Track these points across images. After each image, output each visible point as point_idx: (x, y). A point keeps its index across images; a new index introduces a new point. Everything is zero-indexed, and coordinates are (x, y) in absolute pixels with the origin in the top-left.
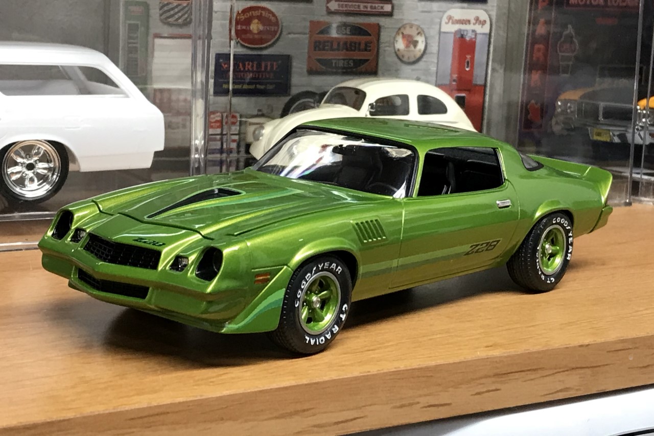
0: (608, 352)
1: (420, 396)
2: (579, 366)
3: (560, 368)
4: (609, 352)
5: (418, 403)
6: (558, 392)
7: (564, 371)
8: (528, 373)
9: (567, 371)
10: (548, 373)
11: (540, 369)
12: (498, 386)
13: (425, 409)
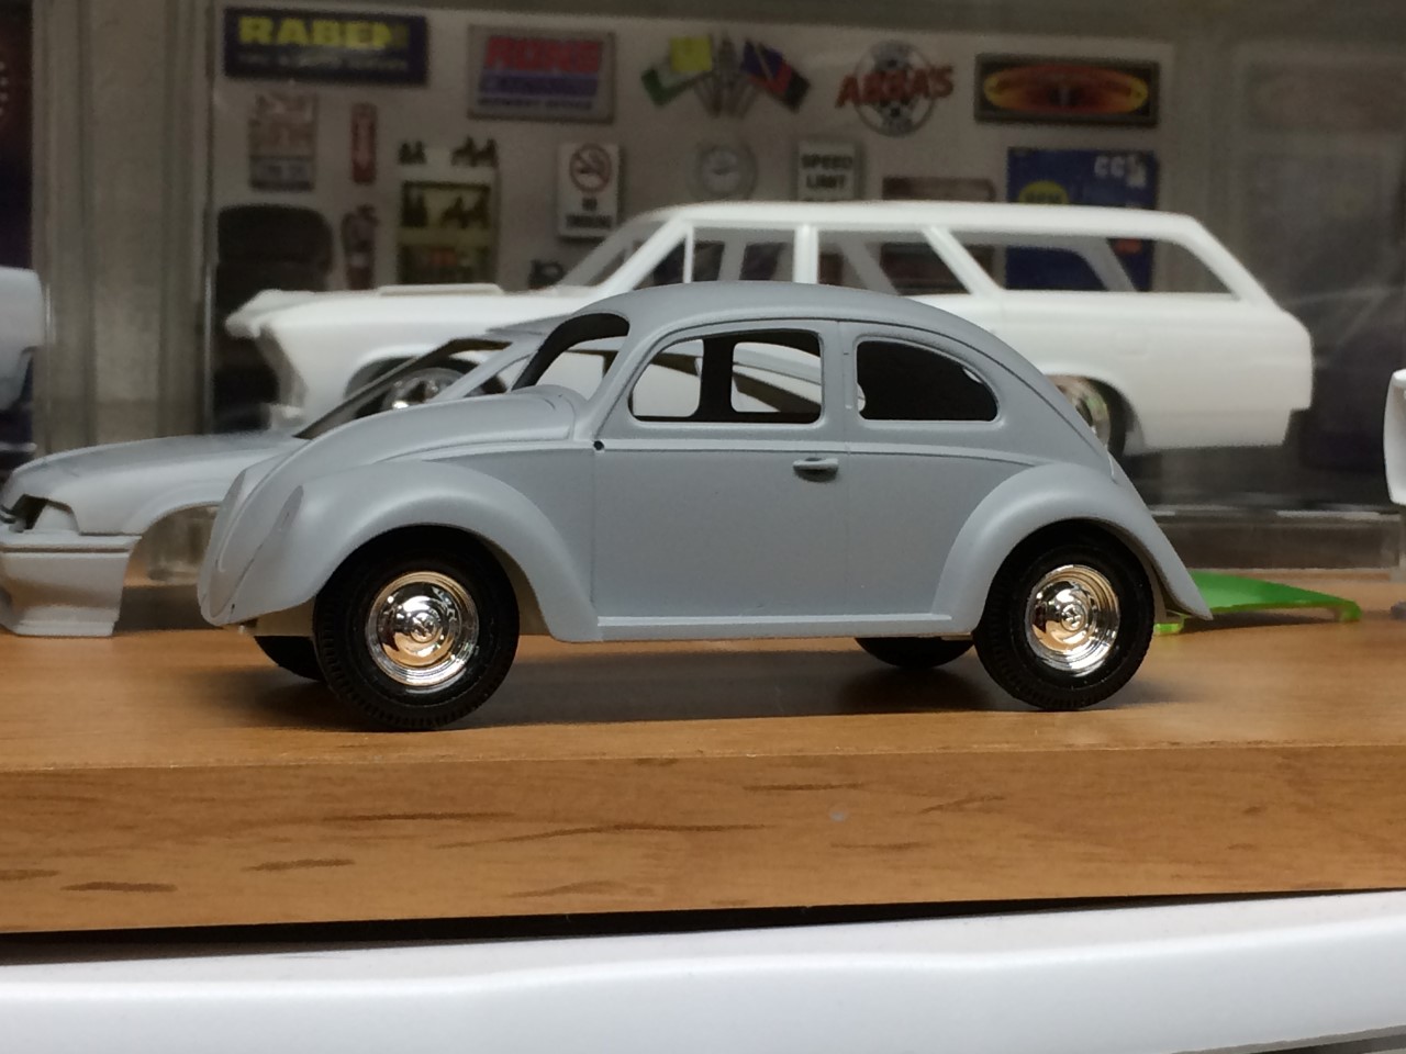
0: (746, 788)
1: (59, 853)
2: (639, 820)
3: (567, 820)
4: (755, 789)
5: (53, 873)
6: (566, 889)
7: (585, 831)
8: (453, 822)
9: (599, 830)
10: (524, 829)
11: (493, 815)
12: (343, 851)
13: (78, 893)
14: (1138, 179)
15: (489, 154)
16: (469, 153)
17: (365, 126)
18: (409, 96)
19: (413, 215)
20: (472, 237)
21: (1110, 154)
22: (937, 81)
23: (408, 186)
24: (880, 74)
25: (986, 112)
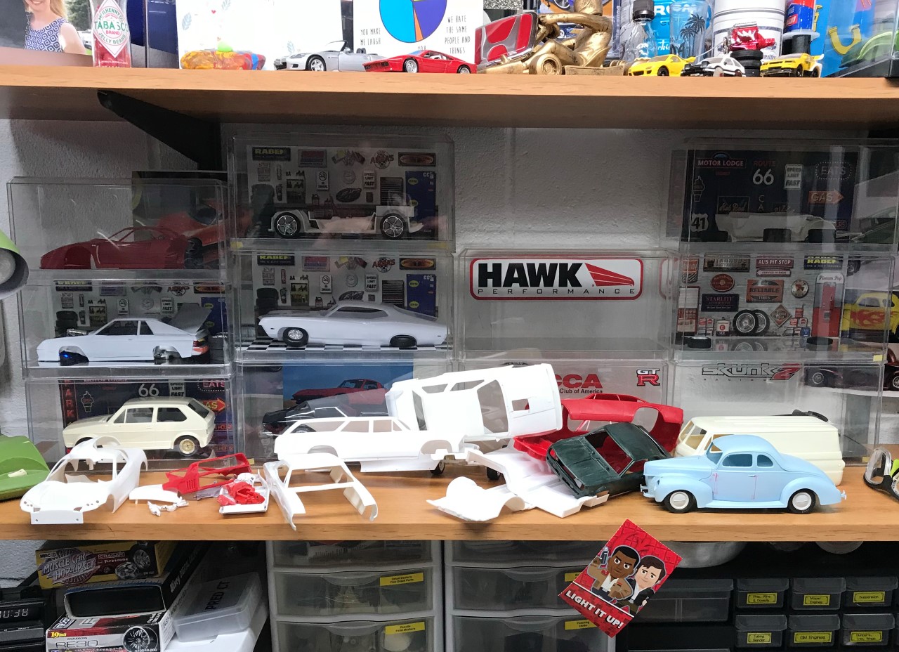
14: (432, 280)
15: (306, 278)
16: (303, 278)
17: (284, 274)
18: (292, 267)
19: (293, 289)
20: (304, 293)
21: (427, 275)
22: (392, 262)
23: (292, 284)
24: (380, 261)
25: (402, 267)
